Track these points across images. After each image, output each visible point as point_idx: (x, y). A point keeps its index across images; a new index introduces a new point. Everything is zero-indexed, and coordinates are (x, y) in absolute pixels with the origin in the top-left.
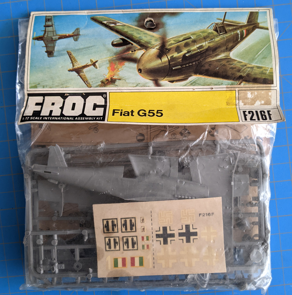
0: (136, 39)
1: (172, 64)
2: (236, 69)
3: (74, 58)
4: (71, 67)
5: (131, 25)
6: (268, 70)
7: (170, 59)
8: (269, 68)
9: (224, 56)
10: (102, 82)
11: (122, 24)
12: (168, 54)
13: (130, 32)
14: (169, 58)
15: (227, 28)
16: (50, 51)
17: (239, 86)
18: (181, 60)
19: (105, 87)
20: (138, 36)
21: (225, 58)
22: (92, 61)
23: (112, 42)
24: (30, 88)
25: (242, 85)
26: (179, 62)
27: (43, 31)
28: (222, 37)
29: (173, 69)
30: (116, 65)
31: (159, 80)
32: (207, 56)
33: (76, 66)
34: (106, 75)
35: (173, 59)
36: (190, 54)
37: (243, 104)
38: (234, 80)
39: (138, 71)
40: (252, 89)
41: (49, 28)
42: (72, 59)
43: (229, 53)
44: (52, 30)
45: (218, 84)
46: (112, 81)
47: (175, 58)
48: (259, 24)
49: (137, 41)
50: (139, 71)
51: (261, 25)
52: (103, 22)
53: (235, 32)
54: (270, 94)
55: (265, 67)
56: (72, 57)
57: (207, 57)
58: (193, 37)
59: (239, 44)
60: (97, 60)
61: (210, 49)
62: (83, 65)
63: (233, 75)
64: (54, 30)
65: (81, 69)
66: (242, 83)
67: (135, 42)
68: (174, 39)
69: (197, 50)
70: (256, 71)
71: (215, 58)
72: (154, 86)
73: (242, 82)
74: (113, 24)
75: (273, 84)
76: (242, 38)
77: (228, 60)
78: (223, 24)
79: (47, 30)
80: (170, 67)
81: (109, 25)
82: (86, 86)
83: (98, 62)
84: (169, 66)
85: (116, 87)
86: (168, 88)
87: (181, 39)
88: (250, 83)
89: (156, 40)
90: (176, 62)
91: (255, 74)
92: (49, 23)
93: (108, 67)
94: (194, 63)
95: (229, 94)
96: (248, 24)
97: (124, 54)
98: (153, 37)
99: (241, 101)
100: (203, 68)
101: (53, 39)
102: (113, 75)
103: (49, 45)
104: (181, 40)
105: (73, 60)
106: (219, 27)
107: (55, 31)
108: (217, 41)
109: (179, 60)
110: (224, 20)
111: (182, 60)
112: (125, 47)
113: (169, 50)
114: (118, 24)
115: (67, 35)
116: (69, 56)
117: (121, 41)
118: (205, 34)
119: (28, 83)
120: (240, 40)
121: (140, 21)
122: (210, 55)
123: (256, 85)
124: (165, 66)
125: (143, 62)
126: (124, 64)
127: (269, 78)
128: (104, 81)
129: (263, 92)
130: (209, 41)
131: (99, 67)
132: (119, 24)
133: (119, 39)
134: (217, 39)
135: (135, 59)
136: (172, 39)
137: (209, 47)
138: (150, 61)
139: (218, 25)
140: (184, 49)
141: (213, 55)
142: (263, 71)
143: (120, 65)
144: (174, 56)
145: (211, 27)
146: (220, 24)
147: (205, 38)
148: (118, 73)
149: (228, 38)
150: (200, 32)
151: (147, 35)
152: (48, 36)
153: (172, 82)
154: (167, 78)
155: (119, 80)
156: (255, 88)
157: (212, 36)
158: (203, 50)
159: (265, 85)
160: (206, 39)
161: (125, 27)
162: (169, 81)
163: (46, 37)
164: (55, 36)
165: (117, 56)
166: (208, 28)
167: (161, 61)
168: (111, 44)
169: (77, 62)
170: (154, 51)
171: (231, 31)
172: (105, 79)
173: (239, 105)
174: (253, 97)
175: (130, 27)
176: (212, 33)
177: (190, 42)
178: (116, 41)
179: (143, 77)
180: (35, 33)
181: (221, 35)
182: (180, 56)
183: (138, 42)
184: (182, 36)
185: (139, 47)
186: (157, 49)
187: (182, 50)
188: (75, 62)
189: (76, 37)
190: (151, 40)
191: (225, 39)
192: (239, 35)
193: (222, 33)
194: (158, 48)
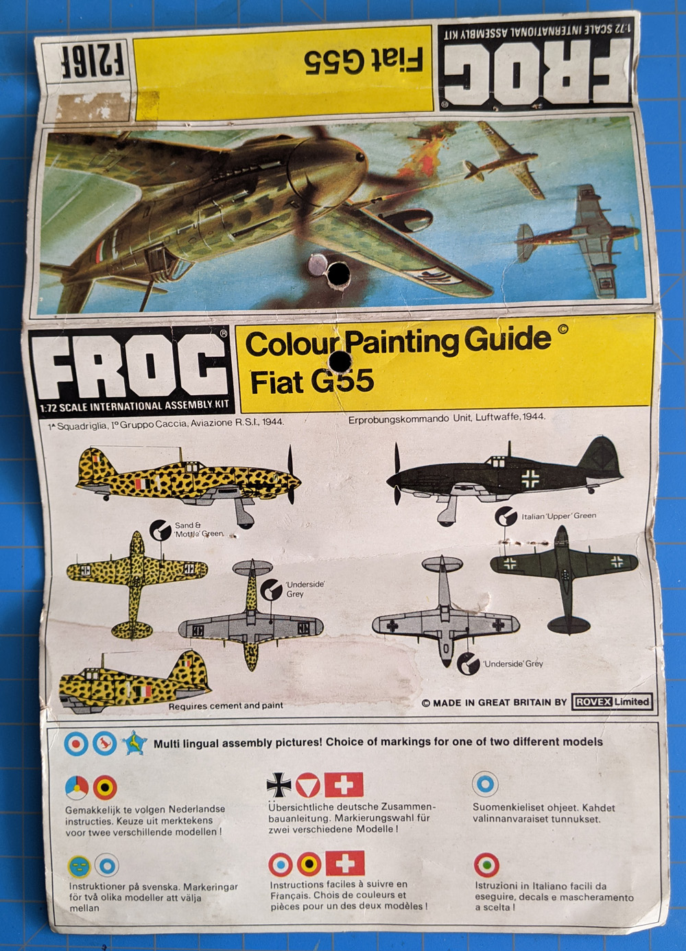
0: (369, 231)
1: (283, 172)
2: (131, 162)
3: (524, 183)
4: (532, 164)
5: (385, 271)
6: (58, 161)
7: (286, 182)
8: (54, 165)
9: (155, 190)
10: (452, 132)
11: (410, 275)
12: (292, 195)
13: (388, 249)
14: (288, 184)
15: (143, 264)
16: (588, 199)
17: (127, 129)
18: (261, 182)
19: (445, 122)
20: (366, 239)
21: (155, 187)
22: (478, 177)
23: (431, 221)
24: (628, 118)
25: (120, 131)
26: (265, 176)
27: (614, 253)
28: (157, 239)
29: (279, 163)
30: (419, 169)
31: (315, 139)
32: (197, 190)
33: (519, 166)
34: (444, 146)
35: (280, 184)
36: (238, 195)
37: (122, 96)
38: (138, 141)
39: (364, 157)
40: (99, 124)
41: (601, 262)
42: (529, 182)
43: (144, 198)
44: (591, 255)
45: (175, 133)
46: (430, 133)
47: (275, 186)
48: (62, 281)
49: (369, 225)
50: (361, 156)
51: (57, 277)
52: (460, 281)
53: (124, 253)
54: (60, 116)
55: (62, 167)
56: (530, 185)
57: (198, 188)
58: (228, 238)
59: (117, 221)
60: (469, 179)
61: (187, 207)
62: (501, 168)
63: (139, 151)
64: (586, 255)
65: (505, 159)
66: (119, 134)
67: (374, 222)
68: (276, 231)
69: (220, 205)
70: (84, 158)
71: (179, 186)
72: (327, 127)
73: (120, 136)
74: (433, 276)
75: (50, 135)
76: (108, 236)
77: (146, 183)
78: (152, 276)
79: (606, 255)
80: (287, 165)
81: (443, 272)
82: (491, 125)
83: (465, 176)
84: (290, 168)
85: (418, 122)
86: (292, 125)
87: (258, 233)
88: (101, 135)
89: (321, 227)
90: (273, 177)
91: (87, 152)
92: (604, 274)
93: (440, 164)
94: (228, 174)
95: (152, 114)
96: (90, 280)
97: (399, 194)
98: (327, 237)
99: (127, 100)
100: (209, 164)
101: (585, 230)
102: (426, 147)
103: (593, 214)
104: (257, 229)
105: (529, 178)
106: (163, 268)
107: (583, 253)
108: (171, 227)
109: (265, 180)
110: (149, 288)
111: (257, 181)
112: (398, 210)
113: (288, 204)
114: (420, 273)
115: (550, 242)
116: (538, 187)
117: (408, 225)
118: (198, 246)
119: (633, 128)
120: (113, 232)
121: (362, 281)
122: (190, 193)
123: (88, 131)
124: (300, 169)
125: (353, 176)
126: (398, 173)
127: (57, 145)
128: (448, 135)
129: (75, 118)
130: (190, 227)
131: (461, 164)
132: (416, 274)
133: (414, 231)
134: (170, 232)
135: (372, 183)
136: (282, 230)
137: (191, 213)
138: (335, 179)
139: (165, 273)
140: (252, 208)
141: (182, 194)
142: (69, 160)
143: (409, 169)
144: (276, 189)
145: (182, 268)
146: (160, 278)
147: (199, 234)
148: (413, 153)
149: (143, 237)
150: (210, 251)
151: (344, 241)
152: (601, 238)
153: (283, 137)
154: (295, 145)
155: (412, 138)
156: (91, 125)
157: (181, 241)
158: (206, 203)
159: (69, 131)
160: (196, 234)
161: (399, 266)
162: (290, 138)
163: (605, 236)
164: (582, 239)
165: (417, 189)
166: (191, 266)
167: (309, 178)
168: (435, 218)
169: (517, 175)
170: (326, 201)
171: (134, 258)
172: (446, 139)
173: (131, 93)
174: (98, 110)
175: (388, 265)
176: (181, 250)
177: (236, 224)
178: (423, 224)
179: (353, 145)
180: (636, 249)
181: (158, 246)
182: (261, 191)
183: (365, 221)
184: (256, 242)
185: (363, 210)
186: (319, 207)
187: (256, 204)
188: (521, 174)
189: (527, 236)
190: (333, 229)
191: (149, 233)
192: (116, 247)
193: (155, 251)
194: (316, 208)
